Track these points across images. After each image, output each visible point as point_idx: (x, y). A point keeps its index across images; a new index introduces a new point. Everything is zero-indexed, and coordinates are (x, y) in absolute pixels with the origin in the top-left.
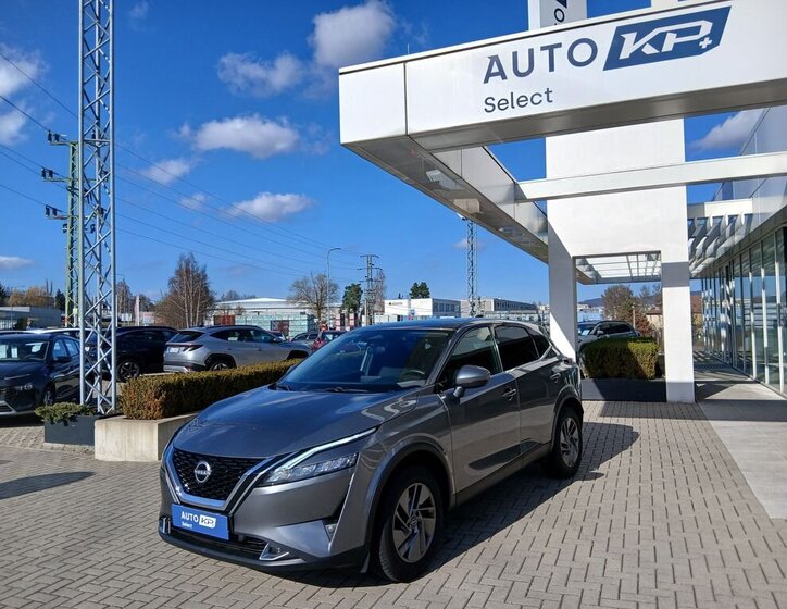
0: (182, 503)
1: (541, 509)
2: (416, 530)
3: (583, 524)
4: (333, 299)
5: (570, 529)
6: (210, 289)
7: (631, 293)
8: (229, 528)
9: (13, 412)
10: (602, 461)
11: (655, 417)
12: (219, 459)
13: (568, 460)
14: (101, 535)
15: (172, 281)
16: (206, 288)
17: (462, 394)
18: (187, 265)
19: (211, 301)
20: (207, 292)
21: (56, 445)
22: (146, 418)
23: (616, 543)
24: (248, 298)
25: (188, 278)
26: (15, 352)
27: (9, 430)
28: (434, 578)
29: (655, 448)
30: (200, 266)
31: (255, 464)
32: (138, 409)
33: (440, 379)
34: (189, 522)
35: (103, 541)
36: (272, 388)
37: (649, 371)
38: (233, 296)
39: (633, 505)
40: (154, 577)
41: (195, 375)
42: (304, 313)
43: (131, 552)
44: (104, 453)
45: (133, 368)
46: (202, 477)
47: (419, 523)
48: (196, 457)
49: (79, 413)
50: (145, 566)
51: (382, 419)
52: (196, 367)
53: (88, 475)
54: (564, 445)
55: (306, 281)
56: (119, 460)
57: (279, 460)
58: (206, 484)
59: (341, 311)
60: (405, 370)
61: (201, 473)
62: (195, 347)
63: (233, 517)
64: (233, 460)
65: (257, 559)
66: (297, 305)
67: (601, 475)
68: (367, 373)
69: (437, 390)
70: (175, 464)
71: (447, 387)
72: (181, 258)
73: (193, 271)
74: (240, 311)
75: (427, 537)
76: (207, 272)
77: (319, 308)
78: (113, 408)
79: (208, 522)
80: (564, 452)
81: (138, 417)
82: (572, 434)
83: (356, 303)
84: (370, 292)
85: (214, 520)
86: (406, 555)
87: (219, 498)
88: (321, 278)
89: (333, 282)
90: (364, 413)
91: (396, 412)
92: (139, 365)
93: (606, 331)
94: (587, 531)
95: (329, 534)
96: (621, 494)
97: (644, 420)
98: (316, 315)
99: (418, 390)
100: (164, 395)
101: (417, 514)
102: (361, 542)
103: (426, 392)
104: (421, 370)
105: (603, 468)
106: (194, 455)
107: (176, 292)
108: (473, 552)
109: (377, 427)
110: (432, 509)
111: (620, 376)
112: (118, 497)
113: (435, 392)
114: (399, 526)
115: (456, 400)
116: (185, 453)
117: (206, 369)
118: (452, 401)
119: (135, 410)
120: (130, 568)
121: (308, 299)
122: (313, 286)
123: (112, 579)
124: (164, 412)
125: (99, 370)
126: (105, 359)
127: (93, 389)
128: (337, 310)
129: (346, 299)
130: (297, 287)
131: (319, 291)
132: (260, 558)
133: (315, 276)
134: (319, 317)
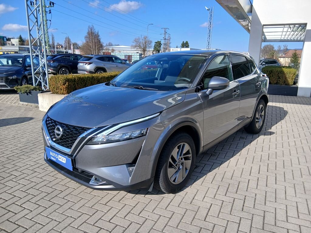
0: (51, 146)
1: (244, 151)
2: (181, 167)
3: (269, 162)
4: (150, 47)
5: (262, 164)
6: (101, 41)
7: (273, 48)
8: (73, 165)
9: (9, 88)
10: (272, 125)
11: (293, 103)
12: (67, 126)
13: (258, 125)
14: (27, 151)
15: (86, 37)
16: (99, 40)
17: (211, 94)
18: (91, 30)
19: (101, 46)
20: (100, 42)
21: (25, 103)
22: (60, 94)
23: (289, 176)
24: (116, 45)
25: (92, 36)
26: (10, 62)
27: (8, 95)
28: (189, 191)
29: (297, 119)
30: (96, 31)
31: (86, 130)
32: (57, 89)
33: (199, 84)
34: (54, 157)
35: (27, 154)
36: (107, 84)
37: (291, 82)
38: (110, 45)
39: (293, 152)
40: (44, 178)
41: (90, 75)
42: (138, 53)
44: (43, 108)
45: (66, 71)
46: (58, 135)
47: (182, 164)
48: (56, 123)
49: (33, 90)
50: (42, 171)
51: (165, 107)
52: (91, 72)
53: (31, 119)
54: (257, 118)
55: (139, 39)
57: (100, 129)
58: (60, 139)
59: (153, 52)
60: (179, 78)
61: (58, 132)
62: (90, 63)
63: (75, 159)
64: (74, 127)
65: (89, 183)
66: (135, 49)
67: (273, 133)
68: (159, 79)
69: (197, 90)
70: (47, 125)
71: (203, 88)
72: (89, 27)
73: (94, 33)
74: (113, 50)
75: (186, 169)
76: (99, 34)
77: (144, 50)
78: (48, 88)
79: (63, 160)
80: (257, 122)
82: (261, 113)
83: (159, 49)
84: (165, 44)
85: (65, 159)
86: (174, 181)
87: (68, 147)
88: (145, 38)
89: (151, 40)
90: (155, 102)
91: (174, 103)
92: (69, 70)
93: (266, 63)
94: (272, 167)
95: (130, 173)
96: (286, 145)
97: (288, 105)
98: (143, 53)
99: (186, 90)
100: (67, 84)
101: (182, 159)
102: (149, 177)
103: (190, 92)
104: (189, 78)
105: (273, 129)
106: (55, 122)
107: (88, 42)
108: (210, 175)
109: (161, 112)
110: (190, 155)
111: (277, 83)
113: (196, 91)
114: (171, 166)
115: (207, 96)
117: (95, 73)
118: (205, 97)
119: (55, 90)
120: (34, 172)
121: (140, 47)
122: (142, 41)
123: (23, 178)
124: (68, 92)
125: (41, 71)
126: (43, 66)
127: (39, 79)
128: (151, 52)
129: (155, 47)
130: (136, 41)
131: (144, 43)
132: (90, 183)
133: (143, 37)
134: (144, 54)
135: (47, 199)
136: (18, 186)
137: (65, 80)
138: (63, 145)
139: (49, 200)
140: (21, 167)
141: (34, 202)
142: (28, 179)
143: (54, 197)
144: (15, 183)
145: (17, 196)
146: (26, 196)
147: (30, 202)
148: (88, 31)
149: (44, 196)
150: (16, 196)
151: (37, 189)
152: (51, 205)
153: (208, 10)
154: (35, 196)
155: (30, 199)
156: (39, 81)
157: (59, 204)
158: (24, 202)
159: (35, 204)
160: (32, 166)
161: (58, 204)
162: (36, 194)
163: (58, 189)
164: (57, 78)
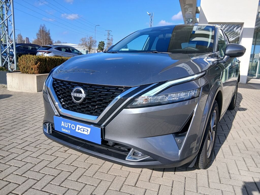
0: (61, 116)
4: (95, 46)
14: (8, 128)
15: (37, 34)
16: (50, 38)
18: (43, 28)
20: (50, 39)
22: (31, 73)
24: (65, 43)
25: (43, 33)
28: (218, 165)
30: (48, 29)
32: (27, 69)
34: (67, 129)
35: (9, 132)
38: (59, 42)
40: (41, 158)
42: (85, 50)
43: (25, 139)
44: (12, 88)
46: (78, 99)
48: (72, 84)
50: (34, 150)
55: (85, 39)
56: (19, 91)
58: (81, 104)
59: (97, 50)
61: (78, 95)
62: (49, 53)
63: (104, 128)
65: (124, 159)
66: (82, 47)
67: (246, 109)
70: (55, 89)
72: (41, 26)
73: (45, 31)
76: (50, 32)
77: (90, 48)
78: (15, 69)
79: (84, 130)
81: (27, 73)
83: (103, 48)
84: (108, 44)
85: (89, 129)
88: (91, 38)
89: (95, 40)
95: (179, 146)
100: (39, 64)
106: (70, 83)
107: (39, 38)
110: (215, 126)
112: (18, 108)
116: (62, 81)
119: (25, 69)
120: (25, 151)
121: (86, 45)
122: (88, 41)
123: (13, 159)
124: (39, 71)
125: (8, 52)
126: (11, 47)
127: (6, 60)
128: (96, 50)
129: (99, 47)
130: (83, 40)
131: (90, 43)
132: (126, 159)
133: (88, 37)
134: (90, 52)
135: (56, 184)
136: (9, 169)
137: (37, 59)
138: (82, 112)
139: (58, 185)
140: (7, 146)
141: (40, 189)
142: (20, 160)
143: (64, 181)
144: (4, 165)
145: (13, 182)
146: (25, 181)
147: (34, 189)
148: (39, 30)
149: (50, 180)
150: (11, 182)
151: (37, 172)
152: (65, 191)
153: (149, 15)
154: (38, 181)
155: (33, 185)
156: (6, 61)
157: (75, 189)
158: (25, 190)
159: (42, 191)
160: (20, 144)
161: (73, 189)
162: (38, 178)
163: (64, 170)
164: (28, 57)
